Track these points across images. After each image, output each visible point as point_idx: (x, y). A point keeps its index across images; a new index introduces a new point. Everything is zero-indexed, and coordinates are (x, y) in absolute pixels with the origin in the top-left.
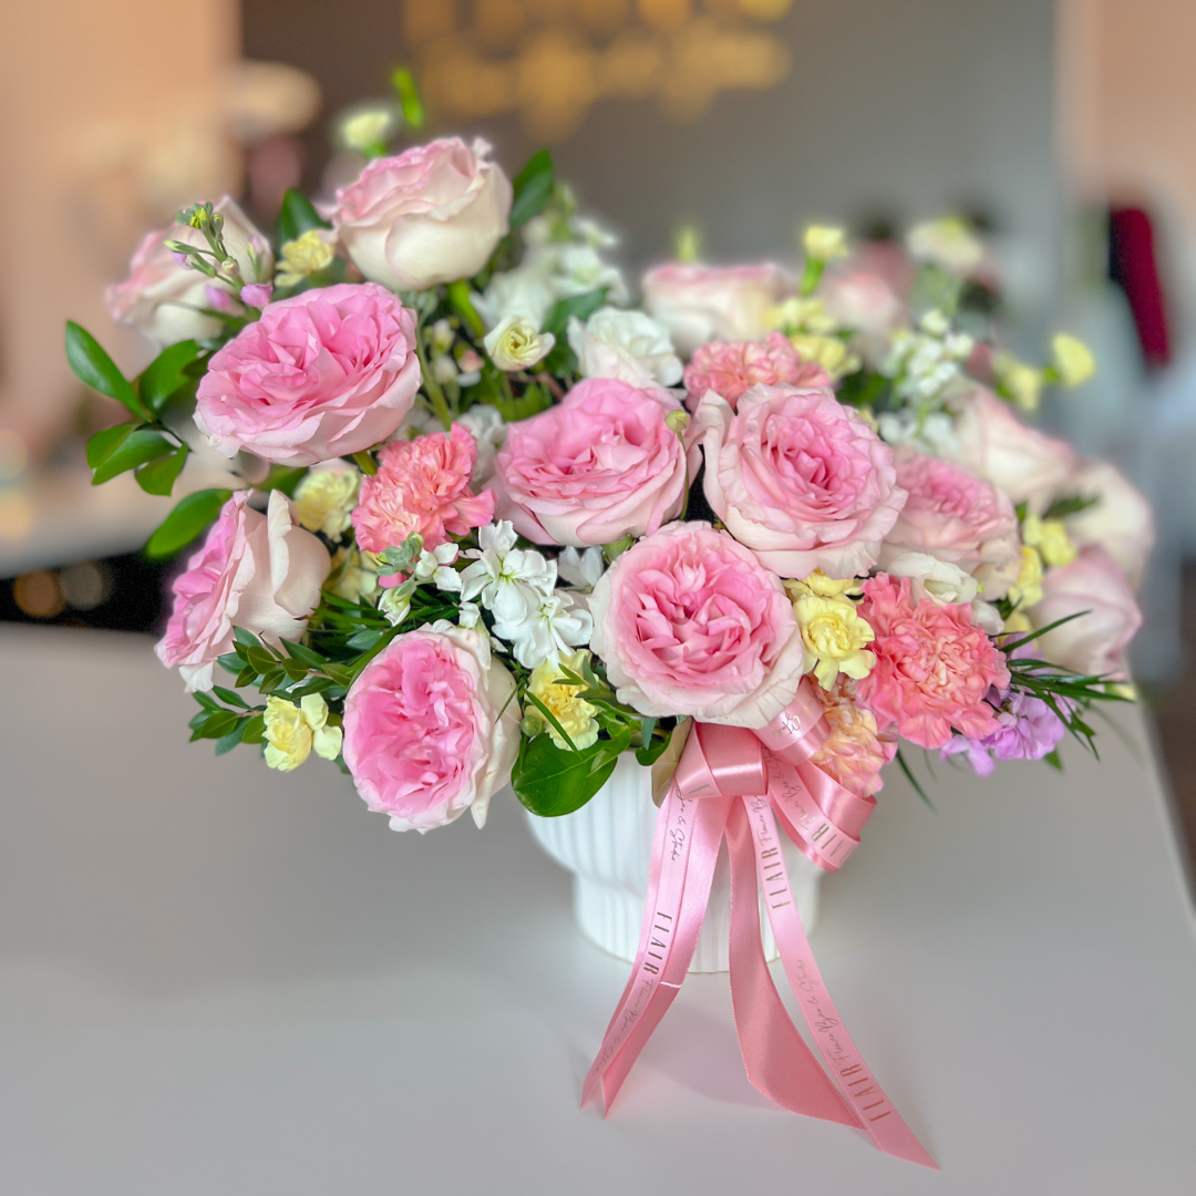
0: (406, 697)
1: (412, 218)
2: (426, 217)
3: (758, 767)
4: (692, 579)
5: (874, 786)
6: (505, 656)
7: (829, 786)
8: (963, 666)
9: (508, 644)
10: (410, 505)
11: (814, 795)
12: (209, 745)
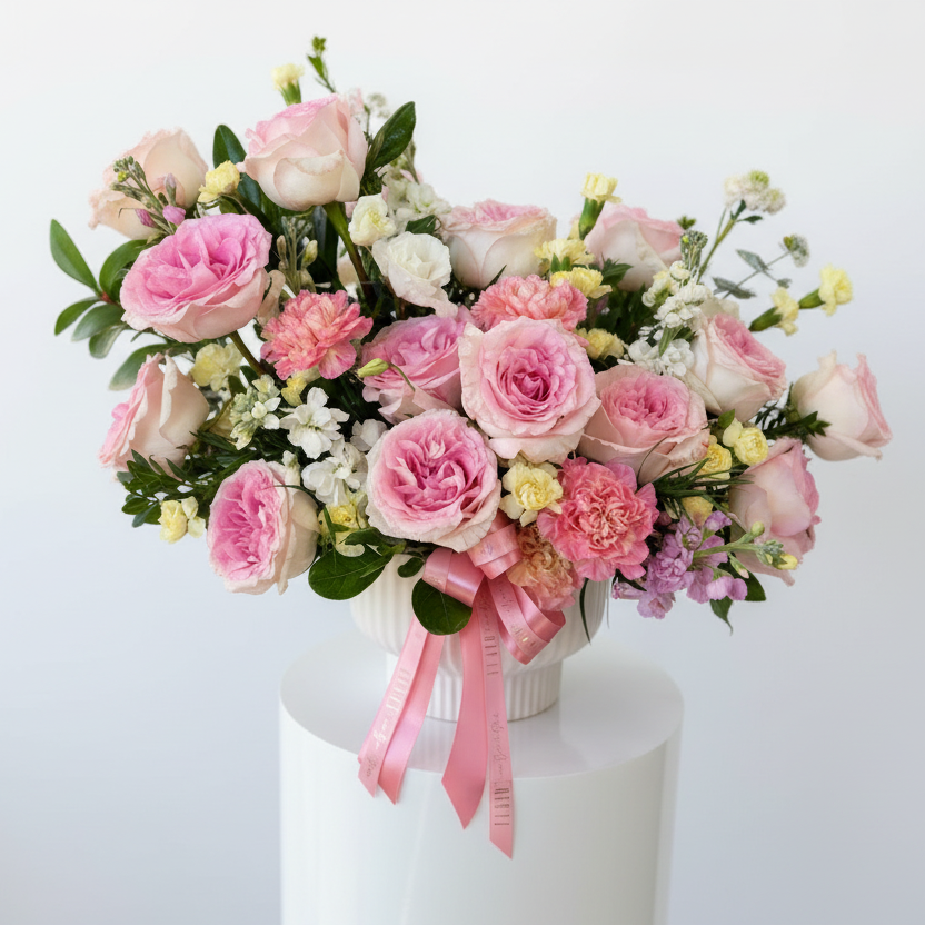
0: (245, 505)
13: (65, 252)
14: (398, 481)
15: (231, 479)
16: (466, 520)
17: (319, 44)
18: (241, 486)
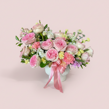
0: (33, 59)
1: (36, 28)
2: (37, 28)
3: (56, 65)
4: (52, 52)
5: (66, 67)
6: (40, 57)
7: (62, 67)
8: (71, 58)
9: (40, 56)
10: (35, 46)
11: (61, 68)
12: (22, 63)
13: (17, 38)
14: (49, 55)
15: (32, 57)
16: (56, 58)
17: (40, 21)
18: (33, 58)
